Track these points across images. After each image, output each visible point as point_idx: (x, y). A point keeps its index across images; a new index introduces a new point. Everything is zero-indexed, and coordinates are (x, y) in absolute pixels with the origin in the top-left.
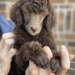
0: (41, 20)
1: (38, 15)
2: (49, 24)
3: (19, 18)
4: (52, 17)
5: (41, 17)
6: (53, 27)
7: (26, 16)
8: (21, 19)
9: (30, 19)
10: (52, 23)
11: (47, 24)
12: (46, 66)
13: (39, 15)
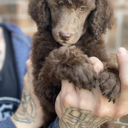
0: (80, 18)
1: (73, 10)
2: (98, 25)
3: (42, 13)
4: (105, 11)
5: (80, 13)
6: (107, 29)
7: (54, 11)
8: (46, 17)
9: (60, 17)
10: (105, 23)
11: (94, 24)
12: (90, 83)
13: (76, 10)
